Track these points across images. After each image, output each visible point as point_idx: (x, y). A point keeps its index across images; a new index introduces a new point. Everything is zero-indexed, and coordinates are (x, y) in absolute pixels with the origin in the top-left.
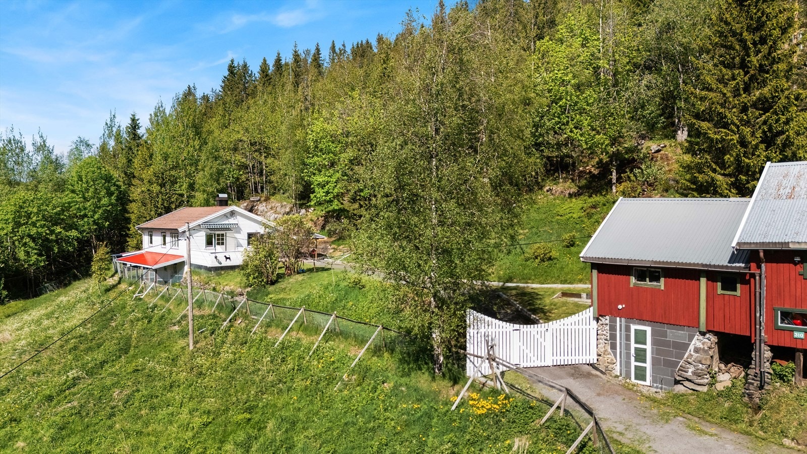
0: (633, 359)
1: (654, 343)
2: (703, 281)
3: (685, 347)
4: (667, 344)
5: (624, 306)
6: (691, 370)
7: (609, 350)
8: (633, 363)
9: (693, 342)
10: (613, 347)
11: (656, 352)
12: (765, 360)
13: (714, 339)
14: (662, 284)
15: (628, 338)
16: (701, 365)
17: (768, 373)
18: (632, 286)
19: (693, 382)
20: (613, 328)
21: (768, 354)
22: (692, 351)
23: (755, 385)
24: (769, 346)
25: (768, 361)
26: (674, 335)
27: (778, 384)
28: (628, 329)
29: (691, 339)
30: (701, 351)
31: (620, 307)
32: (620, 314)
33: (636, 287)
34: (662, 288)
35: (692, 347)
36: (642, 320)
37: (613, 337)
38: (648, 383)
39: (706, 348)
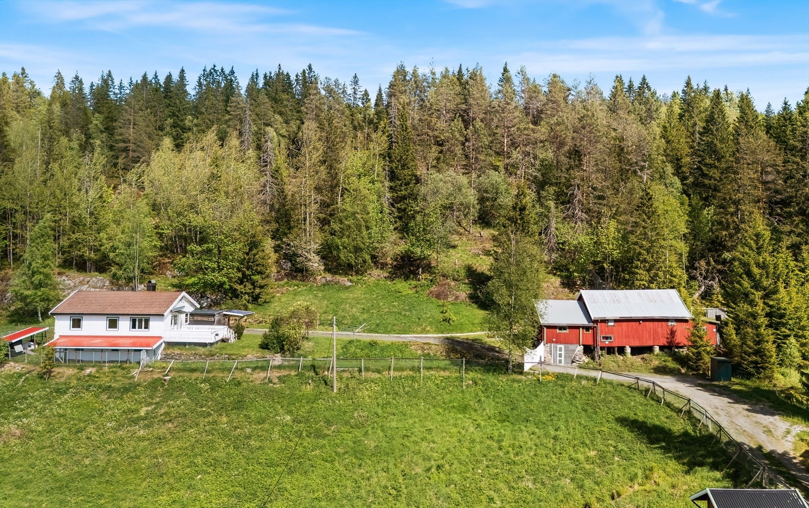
1: (565, 350)
2: (581, 329)
3: (575, 350)
4: (569, 350)
5: (555, 340)
6: (578, 357)
7: (549, 355)
8: (558, 358)
10: (551, 354)
11: (566, 353)
13: (583, 347)
14: (567, 331)
15: (556, 350)
16: (580, 355)
18: (557, 332)
20: (551, 348)
22: (577, 351)
26: (571, 347)
28: (556, 347)
29: (577, 347)
31: (553, 340)
32: (553, 342)
33: (559, 333)
36: (561, 343)
37: (551, 351)
38: (563, 364)
39: (580, 350)
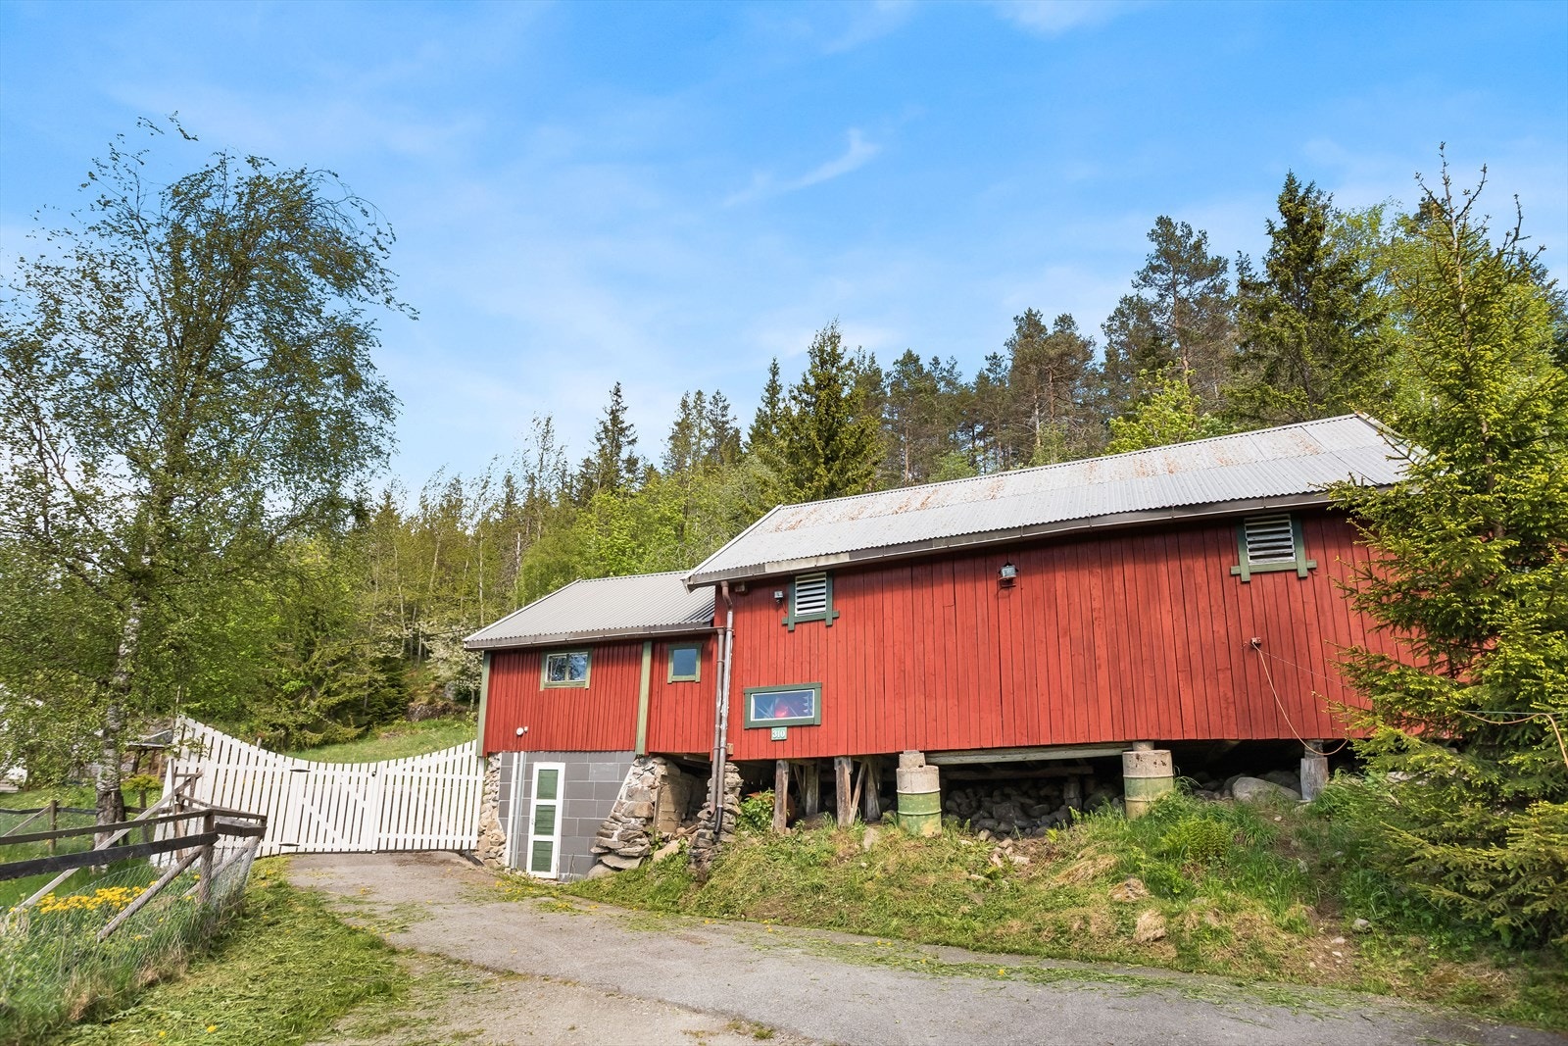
0: (532, 828)
1: (568, 792)
2: (647, 654)
3: (615, 790)
4: (586, 790)
5: (526, 729)
6: (619, 830)
7: (497, 820)
8: (532, 838)
9: (627, 780)
10: (504, 813)
11: (569, 810)
12: (727, 789)
13: (660, 770)
14: (587, 678)
15: (527, 791)
16: (633, 820)
17: (729, 811)
18: (542, 689)
19: (617, 855)
20: (506, 776)
21: (735, 778)
22: (624, 797)
23: (708, 836)
24: (736, 763)
25: (733, 789)
26: (599, 768)
27: (745, 833)
28: (529, 773)
29: (623, 775)
30: (637, 795)
31: (520, 731)
32: (519, 745)
33: (549, 691)
34: (587, 686)
35: (623, 791)
36: (551, 750)
37: (505, 792)
38: (553, 873)
39: (646, 788)
